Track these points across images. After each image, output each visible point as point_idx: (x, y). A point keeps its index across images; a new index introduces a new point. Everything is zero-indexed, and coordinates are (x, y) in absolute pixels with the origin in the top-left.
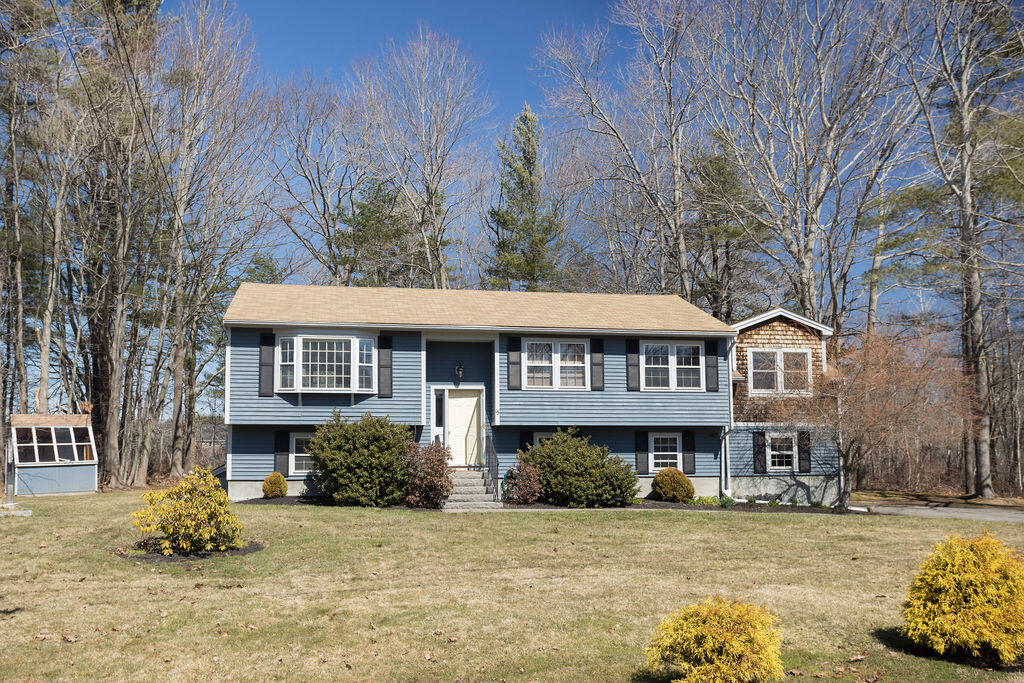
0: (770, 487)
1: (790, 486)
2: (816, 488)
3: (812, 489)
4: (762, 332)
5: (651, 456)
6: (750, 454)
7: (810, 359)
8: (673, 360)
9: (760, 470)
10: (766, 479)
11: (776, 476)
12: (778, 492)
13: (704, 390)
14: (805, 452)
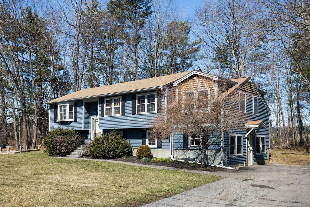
0: (190, 155)
1: (199, 155)
2: (211, 156)
3: (209, 157)
4: (188, 83)
5: (147, 140)
6: (182, 140)
7: (209, 93)
8: (146, 101)
9: (186, 147)
10: (189, 152)
11: (193, 149)
12: (195, 157)
13: (156, 112)
14: (205, 139)
